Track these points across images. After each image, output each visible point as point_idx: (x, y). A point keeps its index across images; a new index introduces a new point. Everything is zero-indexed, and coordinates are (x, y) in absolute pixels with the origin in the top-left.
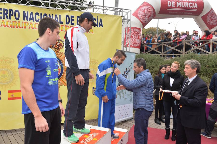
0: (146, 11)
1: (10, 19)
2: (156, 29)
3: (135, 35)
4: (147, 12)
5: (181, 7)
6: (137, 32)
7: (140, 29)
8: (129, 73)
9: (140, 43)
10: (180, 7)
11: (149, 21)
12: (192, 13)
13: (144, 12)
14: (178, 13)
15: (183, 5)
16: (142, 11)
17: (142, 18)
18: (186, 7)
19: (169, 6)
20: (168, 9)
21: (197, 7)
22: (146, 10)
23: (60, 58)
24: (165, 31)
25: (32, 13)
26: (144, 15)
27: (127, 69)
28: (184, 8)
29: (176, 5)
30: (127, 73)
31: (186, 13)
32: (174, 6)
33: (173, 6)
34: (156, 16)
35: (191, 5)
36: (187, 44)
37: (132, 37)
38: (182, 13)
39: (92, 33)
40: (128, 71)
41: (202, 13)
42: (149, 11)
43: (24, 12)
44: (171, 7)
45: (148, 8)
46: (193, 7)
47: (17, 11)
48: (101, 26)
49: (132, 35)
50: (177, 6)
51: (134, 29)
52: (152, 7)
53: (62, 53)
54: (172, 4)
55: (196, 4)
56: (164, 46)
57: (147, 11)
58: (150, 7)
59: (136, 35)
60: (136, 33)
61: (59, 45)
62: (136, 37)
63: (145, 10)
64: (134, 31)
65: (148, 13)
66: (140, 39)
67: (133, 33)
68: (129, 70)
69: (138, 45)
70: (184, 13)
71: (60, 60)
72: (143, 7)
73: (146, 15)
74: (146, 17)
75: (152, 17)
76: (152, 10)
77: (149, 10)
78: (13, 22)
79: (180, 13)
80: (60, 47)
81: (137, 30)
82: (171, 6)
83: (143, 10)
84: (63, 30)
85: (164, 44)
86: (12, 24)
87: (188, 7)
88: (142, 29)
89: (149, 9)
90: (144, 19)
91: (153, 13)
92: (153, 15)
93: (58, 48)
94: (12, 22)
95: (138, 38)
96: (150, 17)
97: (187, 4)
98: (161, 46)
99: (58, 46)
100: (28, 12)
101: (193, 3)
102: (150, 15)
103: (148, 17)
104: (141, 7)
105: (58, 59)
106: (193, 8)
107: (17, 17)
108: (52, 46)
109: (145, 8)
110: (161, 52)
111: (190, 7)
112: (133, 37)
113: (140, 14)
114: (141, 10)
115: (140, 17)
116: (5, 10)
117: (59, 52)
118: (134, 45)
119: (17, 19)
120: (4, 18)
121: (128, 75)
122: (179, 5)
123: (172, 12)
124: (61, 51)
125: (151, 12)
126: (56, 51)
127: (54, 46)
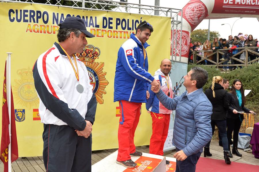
0: (195, 10)
1: (37, 22)
2: (205, 31)
4: (197, 11)
5: (241, 5)
6: (184, 36)
7: (187, 33)
8: (180, 89)
9: (187, 50)
10: (240, 3)
11: (199, 22)
12: (255, 12)
13: (193, 11)
14: (237, 11)
15: (244, 2)
16: (190, 10)
17: (191, 18)
18: (247, 4)
19: (225, 2)
20: (223, 7)
22: (196, 8)
23: (95, 69)
24: (218, 34)
25: (62, 15)
26: (193, 14)
27: (178, 83)
28: (245, 5)
29: (234, 1)
30: (177, 89)
31: (247, 12)
32: (232, 3)
33: (230, 3)
34: (208, 15)
35: (254, 1)
36: (250, 51)
38: (242, 11)
40: (178, 86)
42: (200, 9)
43: (54, 14)
44: (228, 4)
45: (198, 6)
46: (256, 4)
47: (45, 13)
50: (236, 3)
52: (204, 5)
53: (98, 64)
54: (229, 1)
56: (220, 54)
57: (198, 9)
58: (201, 4)
59: (183, 40)
60: (183, 38)
61: (95, 53)
62: (183, 43)
63: (194, 8)
65: (199, 12)
66: (188, 45)
67: (179, 38)
68: (180, 84)
69: (185, 53)
70: (245, 12)
71: (95, 72)
72: (192, 4)
73: (195, 15)
74: (196, 17)
75: (204, 17)
76: (203, 8)
77: (200, 8)
78: (41, 26)
79: (240, 11)
80: (95, 56)
81: (185, 34)
82: (228, 2)
83: (192, 8)
85: (220, 52)
86: (39, 28)
87: (250, 4)
88: (190, 32)
89: (200, 6)
90: (192, 20)
91: (204, 12)
92: (204, 14)
93: (93, 58)
94: (39, 26)
95: (186, 44)
96: (200, 17)
98: (216, 54)
99: (92, 55)
100: (58, 14)
102: (201, 15)
103: (199, 17)
104: (188, 4)
105: (93, 71)
106: (257, 6)
107: (46, 20)
108: (86, 55)
109: (194, 5)
110: (216, 62)
111: (253, 4)
112: (179, 42)
113: (188, 13)
114: (189, 8)
115: (188, 17)
116: (31, 11)
117: (94, 63)
118: (181, 52)
119: (46, 22)
120: (30, 21)
121: (179, 91)
122: (238, 2)
123: (230, 10)
124: (96, 61)
125: (202, 10)
126: (91, 60)
127: (88, 55)
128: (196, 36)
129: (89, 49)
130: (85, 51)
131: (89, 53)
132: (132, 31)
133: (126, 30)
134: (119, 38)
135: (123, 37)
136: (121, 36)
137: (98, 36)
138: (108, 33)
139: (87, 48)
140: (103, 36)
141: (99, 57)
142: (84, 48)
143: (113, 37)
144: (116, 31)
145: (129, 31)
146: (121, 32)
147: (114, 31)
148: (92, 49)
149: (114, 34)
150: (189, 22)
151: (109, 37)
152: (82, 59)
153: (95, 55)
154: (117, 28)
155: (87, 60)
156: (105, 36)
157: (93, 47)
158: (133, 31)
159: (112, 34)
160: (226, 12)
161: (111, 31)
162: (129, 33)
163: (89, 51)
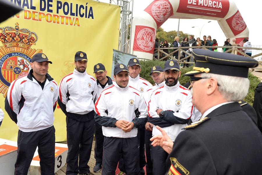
0: (161, 7)
3: (146, 36)
4: (163, 8)
5: (204, 6)
6: (150, 33)
9: (152, 47)
10: (202, 5)
11: (165, 20)
12: (215, 14)
13: (159, 8)
14: (199, 13)
15: (206, 4)
16: (156, 7)
17: (157, 15)
18: (209, 6)
19: (189, 3)
20: (188, 7)
21: (221, 8)
22: (162, 5)
23: (32, 56)
26: (158, 11)
28: (207, 7)
29: (197, 2)
31: (209, 13)
33: (194, 3)
34: (174, 14)
35: (215, 4)
37: (143, 38)
38: (204, 13)
39: (79, 25)
41: (227, 15)
42: (165, 7)
44: (192, 4)
45: (164, 4)
46: (217, 7)
48: (91, 17)
49: (143, 35)
50: (199, 4)
51: (146, 29)
52: (169, 3)
53: (35, 51)
54: (192, 1)
55: (220, 3)
57: (163, 7)
59: (148, 36)
60: (148, 34)
61: (30, 39)
62: (149, 39)
63: (160, 5)
64: (146, 31)
65: (164, 10)
66: (153, 42)
67: (144, 34)
69: (150, 49)
70: (207, 13)
72: (158, 2)
73: (161, 12)
74: (161, 14)
75: (169, 15)
76: (169, 6)
77: (166, 5)
79: (202, 12)
80: (31, 42)
81: (150, 31)
82: (192, 3)
83: (158, 6)
84: (36, 19)
87: (211, 6)
89: (166, 4)
90: (158, 17)
91: (170, 10)
92: (169, 13)
93: (28, 43)
95: (151, 40)
96: (166, 15)
97: (210, 2)
99: (28, 41)
101: (217, 2)
102: (166, 13)
103: (164, 15)
105: (28, 58)
106: (217, 9)
108: (20, 40)
109: (161, 2)
111: (214, 7)
112: (145, 38)
113: (154, 10)
114: (155, 5)
115: (154, 14)
117: (30, 49)
118: (146, 48)
122: (201, 3)
123: (193, 11)
124: (33, 47)
125: (167, 8)
126: (26, 46)
127: (22, 40)
128: (170, 37)
129: (24, 34)
130: (18, 36)
131: (24, 38)
132: (75, 17)
133: (69, 15)
134: (60, 23)
135: (65, 23)
136: (62, 21)
137: (34, 19)
138: (47, 17)
139: (20, 32)
140: (40, 20)
141: (36, 43)
142: (17, 32)
143: (53, 21)
144: (57, 16)
145: (72, 17)
146: (63, 17)
147: (54, 16)
148: (27, 34)
149: (54, 19)
150: (155, 19)
151: (48, 21)
152: (15, 44)
153: (32, 40)
154: (58, 12)
155: (22, 46)
156: (44, 20)
157: (29, 32)
158: (77, 17)
159: (51, 18)
160: (190, 12)
161: (50, 15)
162: (72, 19)
163: (24, 36)
